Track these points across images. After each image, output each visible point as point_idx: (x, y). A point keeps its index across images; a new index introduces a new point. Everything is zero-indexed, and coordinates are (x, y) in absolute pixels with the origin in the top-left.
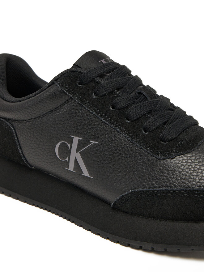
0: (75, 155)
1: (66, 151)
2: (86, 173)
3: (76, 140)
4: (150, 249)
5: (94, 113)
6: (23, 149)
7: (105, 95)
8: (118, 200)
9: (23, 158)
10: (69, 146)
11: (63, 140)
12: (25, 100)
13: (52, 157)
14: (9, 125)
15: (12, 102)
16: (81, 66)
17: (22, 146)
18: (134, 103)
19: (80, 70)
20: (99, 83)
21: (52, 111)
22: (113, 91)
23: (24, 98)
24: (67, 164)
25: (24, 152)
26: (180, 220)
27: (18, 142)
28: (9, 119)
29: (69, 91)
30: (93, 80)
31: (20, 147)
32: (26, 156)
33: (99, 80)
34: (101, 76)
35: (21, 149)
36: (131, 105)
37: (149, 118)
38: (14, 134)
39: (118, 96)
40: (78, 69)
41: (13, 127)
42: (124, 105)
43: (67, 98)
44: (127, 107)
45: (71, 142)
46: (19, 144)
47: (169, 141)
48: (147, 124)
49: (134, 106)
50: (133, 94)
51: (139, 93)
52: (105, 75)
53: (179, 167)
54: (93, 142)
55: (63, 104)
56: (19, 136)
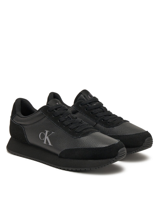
0: (46, 137)
1: (43, 136)
2: (50, 144)
3: (47, 132)
4: (67, 170)
5: (53, 122)
6: (27, 136)
7: (56, 116)
8: (61, 153)
9: (27, 140)
10: (44, 134)
11: (42, 132)
12: (29, 117)
13: (38, 139)
14: (22, 127)
15: (23, 118)
16: (50, 105)
17: (27, 135)
18: (66, 120)
19: (49, 106)
20: (55, 112)
21: (38, 121)
22: (59, 115)
23: (28, 116)
24: (44, 141)
25: (27, 137)
26: (81, 159)
27: (25, 133)
28: (22, 124)
29: (45, 114)
30: (53, 110)
31: (26, 135)
32: (28, 139)
33: (55, 110)
34: (56, 109)
35: (26, 136)
36: (65, 121)
37: (71, 125)
38: (24, 130)
39: (61, 117)
40: (48, 106)
41: (23, 128)
42: (63, 120)
43: (44, 116)
44: (64, 121)
45: (45, 132)
46: (26, 134)
47: (79, 132)
48: (70, 127)
49: (66, 121)
50: (66, 117)
51: (68, 117)
52: (57, 109)
53: (82, 141)
54: (53, 133)
55: (43, 118)
56: (25, 131)
